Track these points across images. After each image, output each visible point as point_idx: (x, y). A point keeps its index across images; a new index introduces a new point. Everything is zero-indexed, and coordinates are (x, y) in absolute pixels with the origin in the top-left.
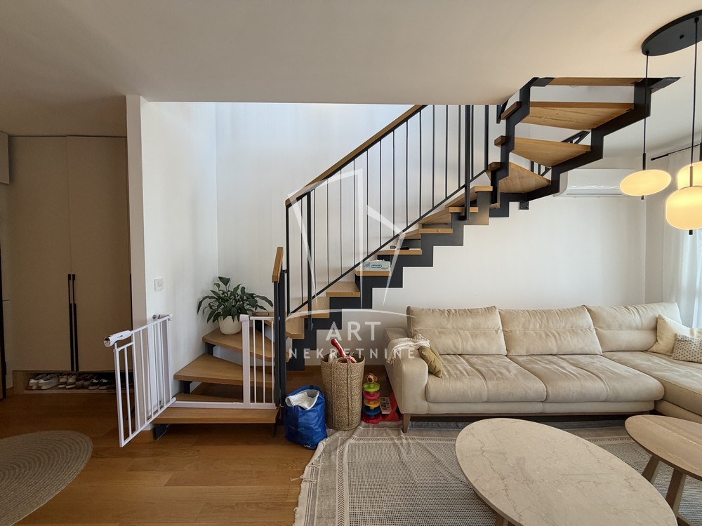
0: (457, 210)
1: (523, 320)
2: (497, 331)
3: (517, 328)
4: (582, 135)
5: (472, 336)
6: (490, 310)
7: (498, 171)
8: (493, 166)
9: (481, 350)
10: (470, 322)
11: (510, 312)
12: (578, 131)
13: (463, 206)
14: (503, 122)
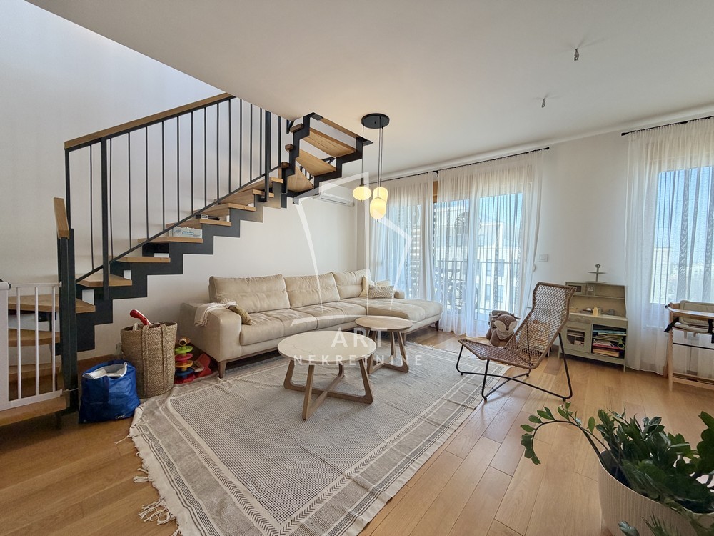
0: (259, 192)
1: (299, 282)
2: (283, 292)
3: (295, 289)
4: (331, 159)
5: (267, 296)
6: (278, 276)
7: (287, 169)
8: (284, 164)
9: (274, 307)
10: (265, 286)
11: (291, 278)
12: (330, 156)
13: (263, 190)
14: (291, 134)
